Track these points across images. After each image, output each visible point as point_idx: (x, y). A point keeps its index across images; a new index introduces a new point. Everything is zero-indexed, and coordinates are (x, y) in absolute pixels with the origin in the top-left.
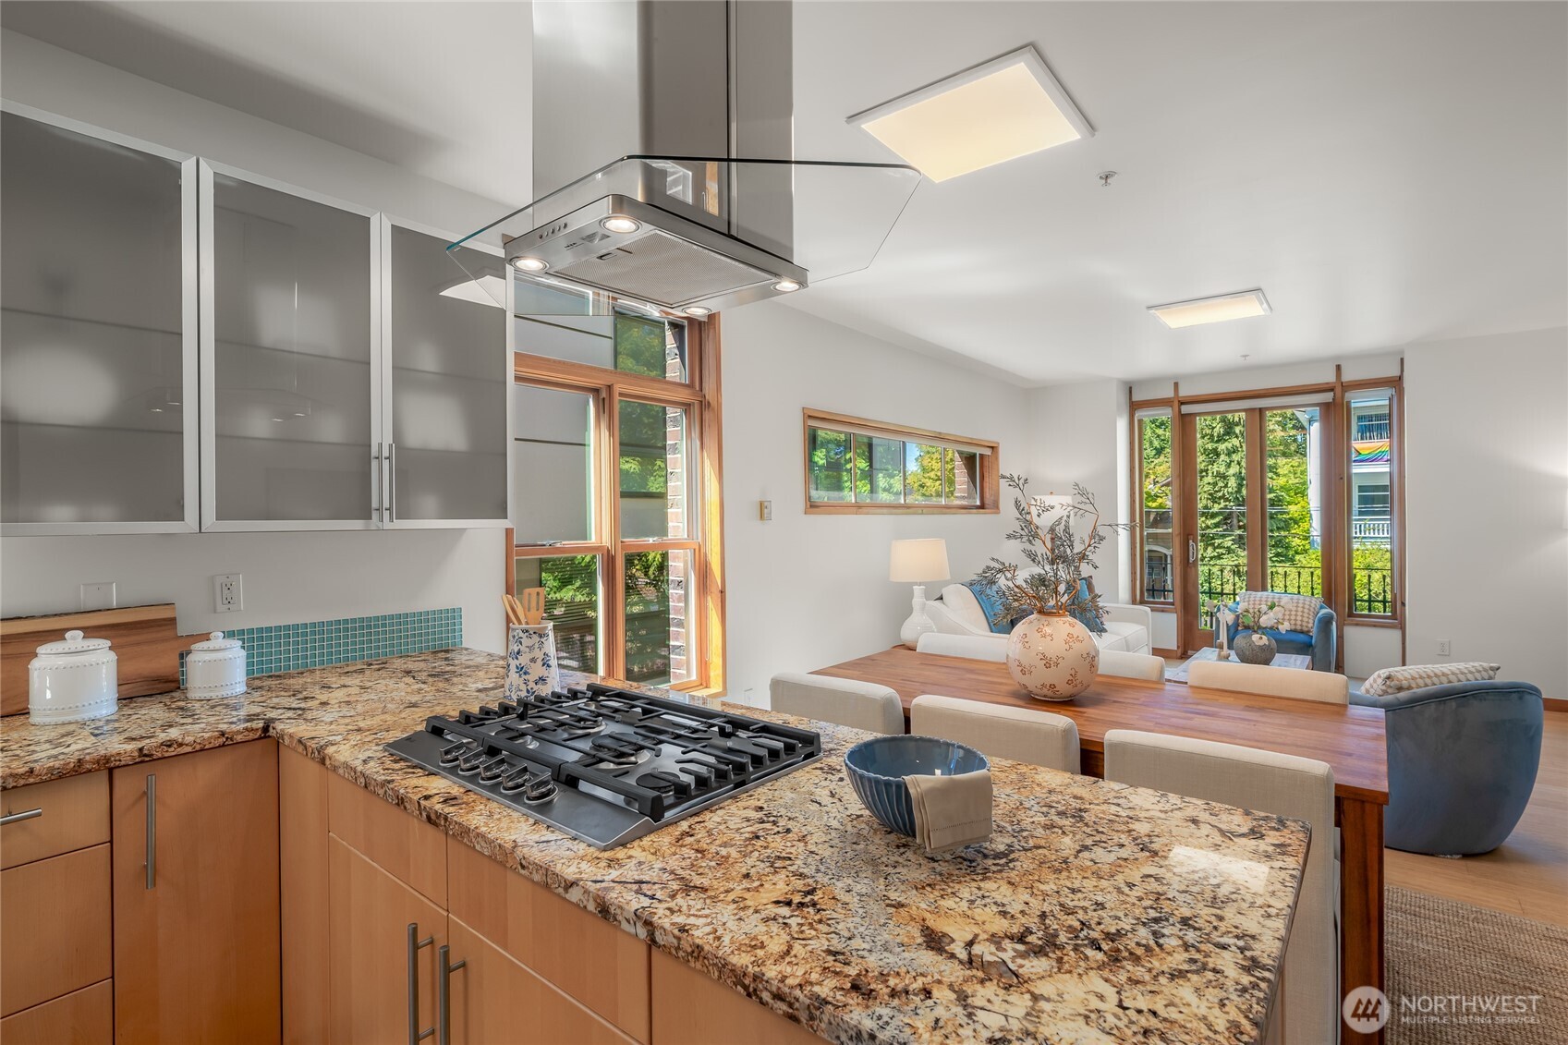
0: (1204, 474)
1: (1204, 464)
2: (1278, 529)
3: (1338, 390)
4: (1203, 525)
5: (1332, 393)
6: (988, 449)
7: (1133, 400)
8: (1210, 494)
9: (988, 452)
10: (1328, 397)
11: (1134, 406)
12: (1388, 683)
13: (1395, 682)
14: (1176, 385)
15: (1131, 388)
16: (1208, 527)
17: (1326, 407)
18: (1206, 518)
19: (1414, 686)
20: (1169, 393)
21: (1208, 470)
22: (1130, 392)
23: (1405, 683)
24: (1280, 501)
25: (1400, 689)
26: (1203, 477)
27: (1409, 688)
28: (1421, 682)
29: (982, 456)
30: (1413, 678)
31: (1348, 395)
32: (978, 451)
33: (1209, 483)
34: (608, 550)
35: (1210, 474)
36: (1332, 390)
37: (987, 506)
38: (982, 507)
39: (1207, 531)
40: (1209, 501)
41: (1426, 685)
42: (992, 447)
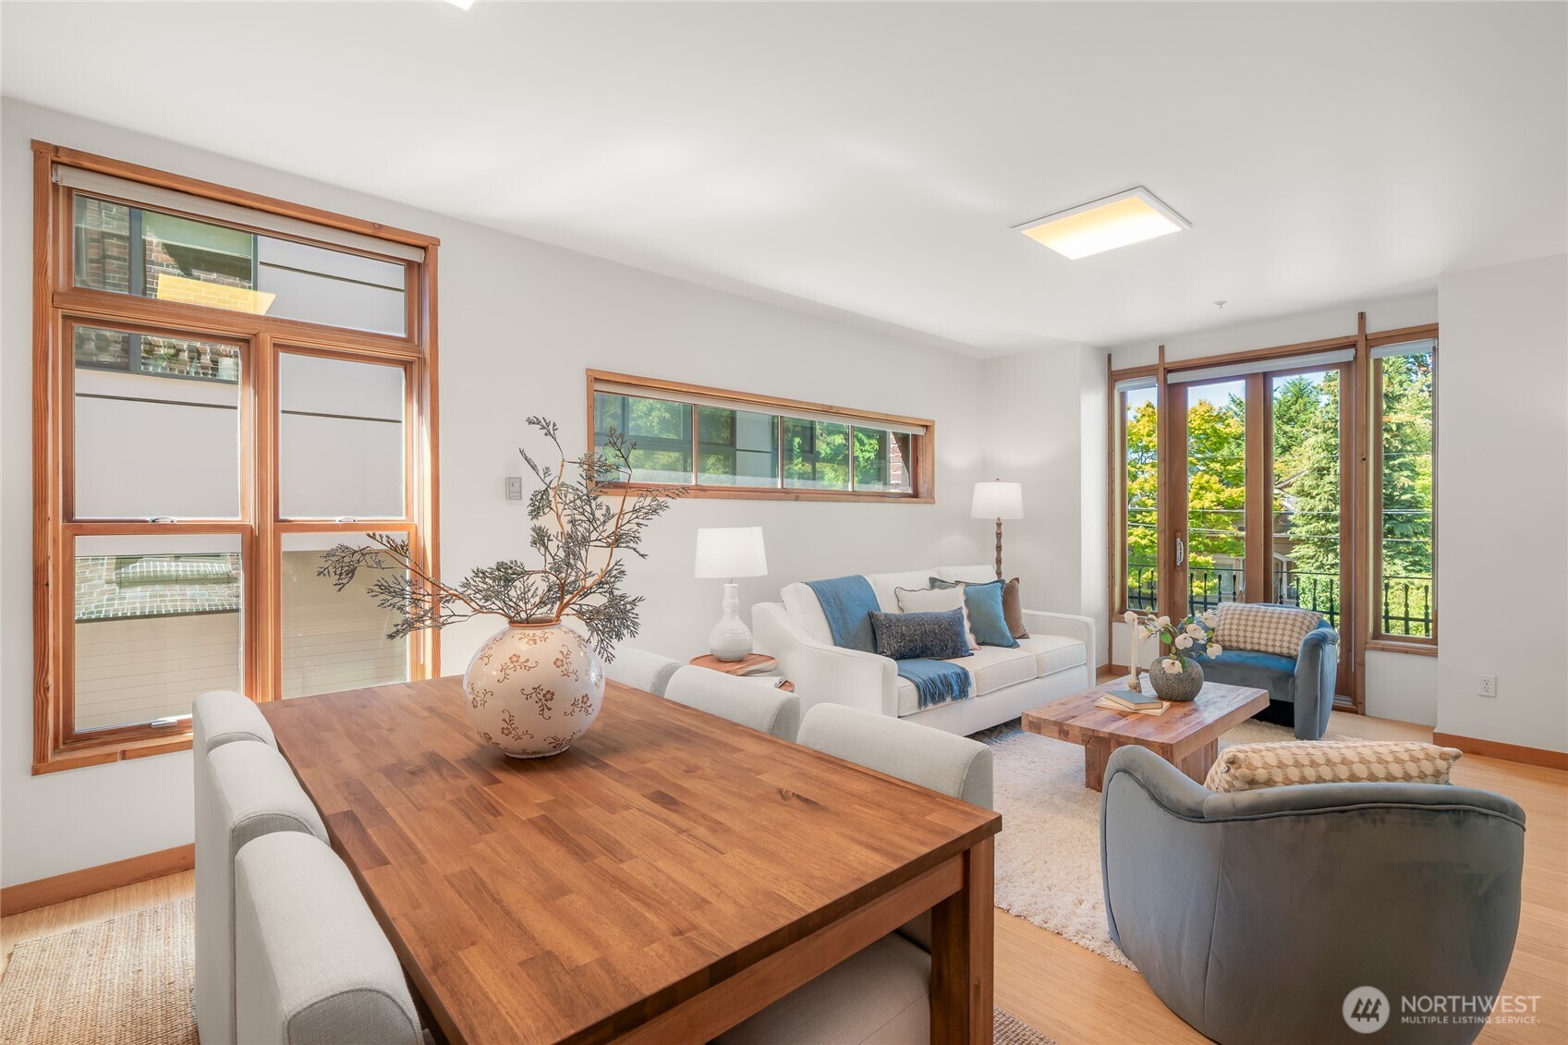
0: (1325, 472)
1: (1325, 461)
2: (1416, 534)
3: (1361, 345)
4: (1323, 529)
5: (1353, 350)
6: (921, 429)
7: (1114, 368)
8: (1331, 495)
9: (920, 432)
10: (1347, 355)
11: (1114, 377)
12: (1232, 771)
13: (1244, 771)
14: (1162, 349)
15: (1110, 356)
16: (1329, 532)
17: (1345, 367)
18: (1327, 521)
19: (1279, 778)
20: (1153, 359)
21: (1330, 468)
22: (1109, 360)
23: (1261, 774)
24: (1418, 502)
25: (1252, 783)
26: (1324, 475)
27: (1270, 782)
28: (1294, 773)
29: (915, 437)
30: (1281, 765)
31: (1376, 353)
32: (910, 431)
33: (1331, 483)
34: (252, 530)
35: (1332, 473)
36: (1353, 345)
37: (920, 495)
38: (916, 495)
39: (1328, 536)
40: (1330, 503)
41: (1303, 780)
42: (926, 426)
